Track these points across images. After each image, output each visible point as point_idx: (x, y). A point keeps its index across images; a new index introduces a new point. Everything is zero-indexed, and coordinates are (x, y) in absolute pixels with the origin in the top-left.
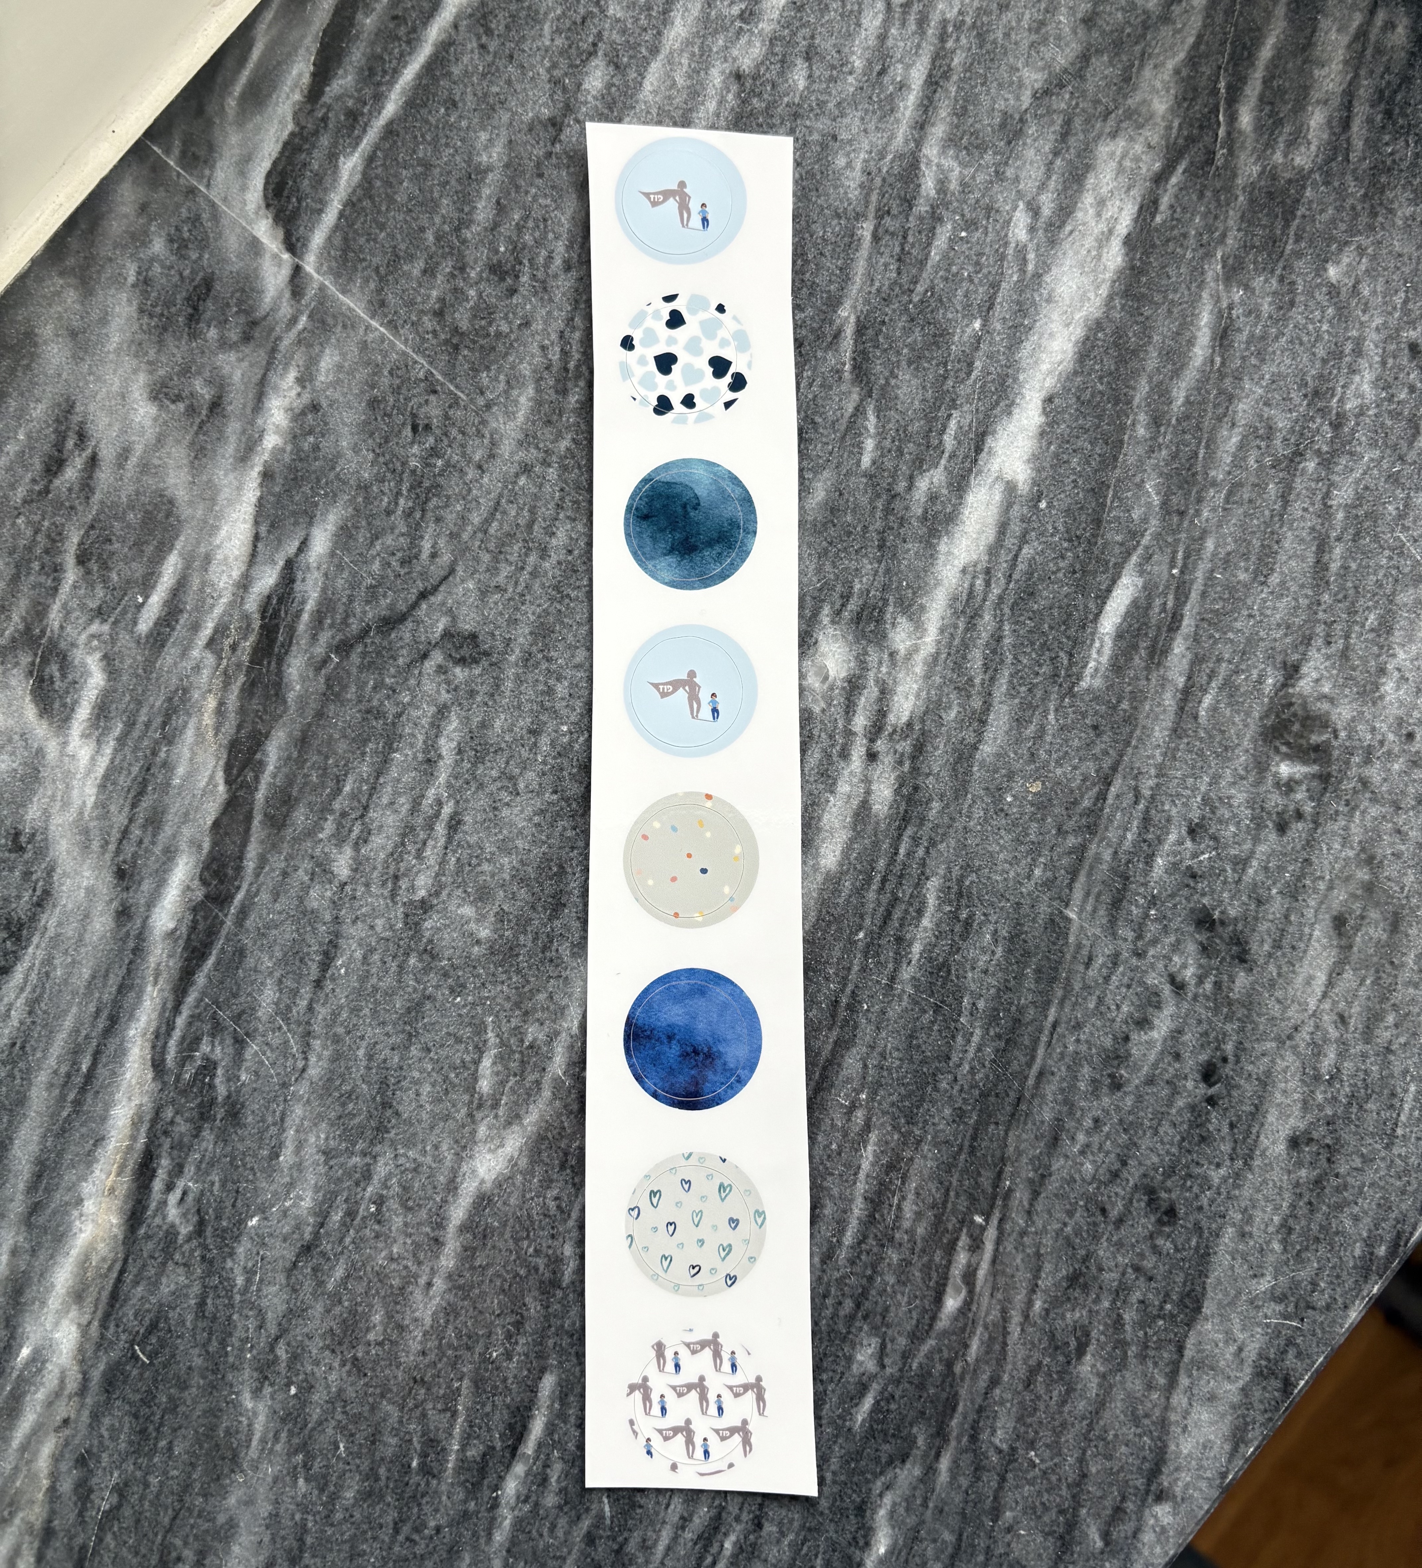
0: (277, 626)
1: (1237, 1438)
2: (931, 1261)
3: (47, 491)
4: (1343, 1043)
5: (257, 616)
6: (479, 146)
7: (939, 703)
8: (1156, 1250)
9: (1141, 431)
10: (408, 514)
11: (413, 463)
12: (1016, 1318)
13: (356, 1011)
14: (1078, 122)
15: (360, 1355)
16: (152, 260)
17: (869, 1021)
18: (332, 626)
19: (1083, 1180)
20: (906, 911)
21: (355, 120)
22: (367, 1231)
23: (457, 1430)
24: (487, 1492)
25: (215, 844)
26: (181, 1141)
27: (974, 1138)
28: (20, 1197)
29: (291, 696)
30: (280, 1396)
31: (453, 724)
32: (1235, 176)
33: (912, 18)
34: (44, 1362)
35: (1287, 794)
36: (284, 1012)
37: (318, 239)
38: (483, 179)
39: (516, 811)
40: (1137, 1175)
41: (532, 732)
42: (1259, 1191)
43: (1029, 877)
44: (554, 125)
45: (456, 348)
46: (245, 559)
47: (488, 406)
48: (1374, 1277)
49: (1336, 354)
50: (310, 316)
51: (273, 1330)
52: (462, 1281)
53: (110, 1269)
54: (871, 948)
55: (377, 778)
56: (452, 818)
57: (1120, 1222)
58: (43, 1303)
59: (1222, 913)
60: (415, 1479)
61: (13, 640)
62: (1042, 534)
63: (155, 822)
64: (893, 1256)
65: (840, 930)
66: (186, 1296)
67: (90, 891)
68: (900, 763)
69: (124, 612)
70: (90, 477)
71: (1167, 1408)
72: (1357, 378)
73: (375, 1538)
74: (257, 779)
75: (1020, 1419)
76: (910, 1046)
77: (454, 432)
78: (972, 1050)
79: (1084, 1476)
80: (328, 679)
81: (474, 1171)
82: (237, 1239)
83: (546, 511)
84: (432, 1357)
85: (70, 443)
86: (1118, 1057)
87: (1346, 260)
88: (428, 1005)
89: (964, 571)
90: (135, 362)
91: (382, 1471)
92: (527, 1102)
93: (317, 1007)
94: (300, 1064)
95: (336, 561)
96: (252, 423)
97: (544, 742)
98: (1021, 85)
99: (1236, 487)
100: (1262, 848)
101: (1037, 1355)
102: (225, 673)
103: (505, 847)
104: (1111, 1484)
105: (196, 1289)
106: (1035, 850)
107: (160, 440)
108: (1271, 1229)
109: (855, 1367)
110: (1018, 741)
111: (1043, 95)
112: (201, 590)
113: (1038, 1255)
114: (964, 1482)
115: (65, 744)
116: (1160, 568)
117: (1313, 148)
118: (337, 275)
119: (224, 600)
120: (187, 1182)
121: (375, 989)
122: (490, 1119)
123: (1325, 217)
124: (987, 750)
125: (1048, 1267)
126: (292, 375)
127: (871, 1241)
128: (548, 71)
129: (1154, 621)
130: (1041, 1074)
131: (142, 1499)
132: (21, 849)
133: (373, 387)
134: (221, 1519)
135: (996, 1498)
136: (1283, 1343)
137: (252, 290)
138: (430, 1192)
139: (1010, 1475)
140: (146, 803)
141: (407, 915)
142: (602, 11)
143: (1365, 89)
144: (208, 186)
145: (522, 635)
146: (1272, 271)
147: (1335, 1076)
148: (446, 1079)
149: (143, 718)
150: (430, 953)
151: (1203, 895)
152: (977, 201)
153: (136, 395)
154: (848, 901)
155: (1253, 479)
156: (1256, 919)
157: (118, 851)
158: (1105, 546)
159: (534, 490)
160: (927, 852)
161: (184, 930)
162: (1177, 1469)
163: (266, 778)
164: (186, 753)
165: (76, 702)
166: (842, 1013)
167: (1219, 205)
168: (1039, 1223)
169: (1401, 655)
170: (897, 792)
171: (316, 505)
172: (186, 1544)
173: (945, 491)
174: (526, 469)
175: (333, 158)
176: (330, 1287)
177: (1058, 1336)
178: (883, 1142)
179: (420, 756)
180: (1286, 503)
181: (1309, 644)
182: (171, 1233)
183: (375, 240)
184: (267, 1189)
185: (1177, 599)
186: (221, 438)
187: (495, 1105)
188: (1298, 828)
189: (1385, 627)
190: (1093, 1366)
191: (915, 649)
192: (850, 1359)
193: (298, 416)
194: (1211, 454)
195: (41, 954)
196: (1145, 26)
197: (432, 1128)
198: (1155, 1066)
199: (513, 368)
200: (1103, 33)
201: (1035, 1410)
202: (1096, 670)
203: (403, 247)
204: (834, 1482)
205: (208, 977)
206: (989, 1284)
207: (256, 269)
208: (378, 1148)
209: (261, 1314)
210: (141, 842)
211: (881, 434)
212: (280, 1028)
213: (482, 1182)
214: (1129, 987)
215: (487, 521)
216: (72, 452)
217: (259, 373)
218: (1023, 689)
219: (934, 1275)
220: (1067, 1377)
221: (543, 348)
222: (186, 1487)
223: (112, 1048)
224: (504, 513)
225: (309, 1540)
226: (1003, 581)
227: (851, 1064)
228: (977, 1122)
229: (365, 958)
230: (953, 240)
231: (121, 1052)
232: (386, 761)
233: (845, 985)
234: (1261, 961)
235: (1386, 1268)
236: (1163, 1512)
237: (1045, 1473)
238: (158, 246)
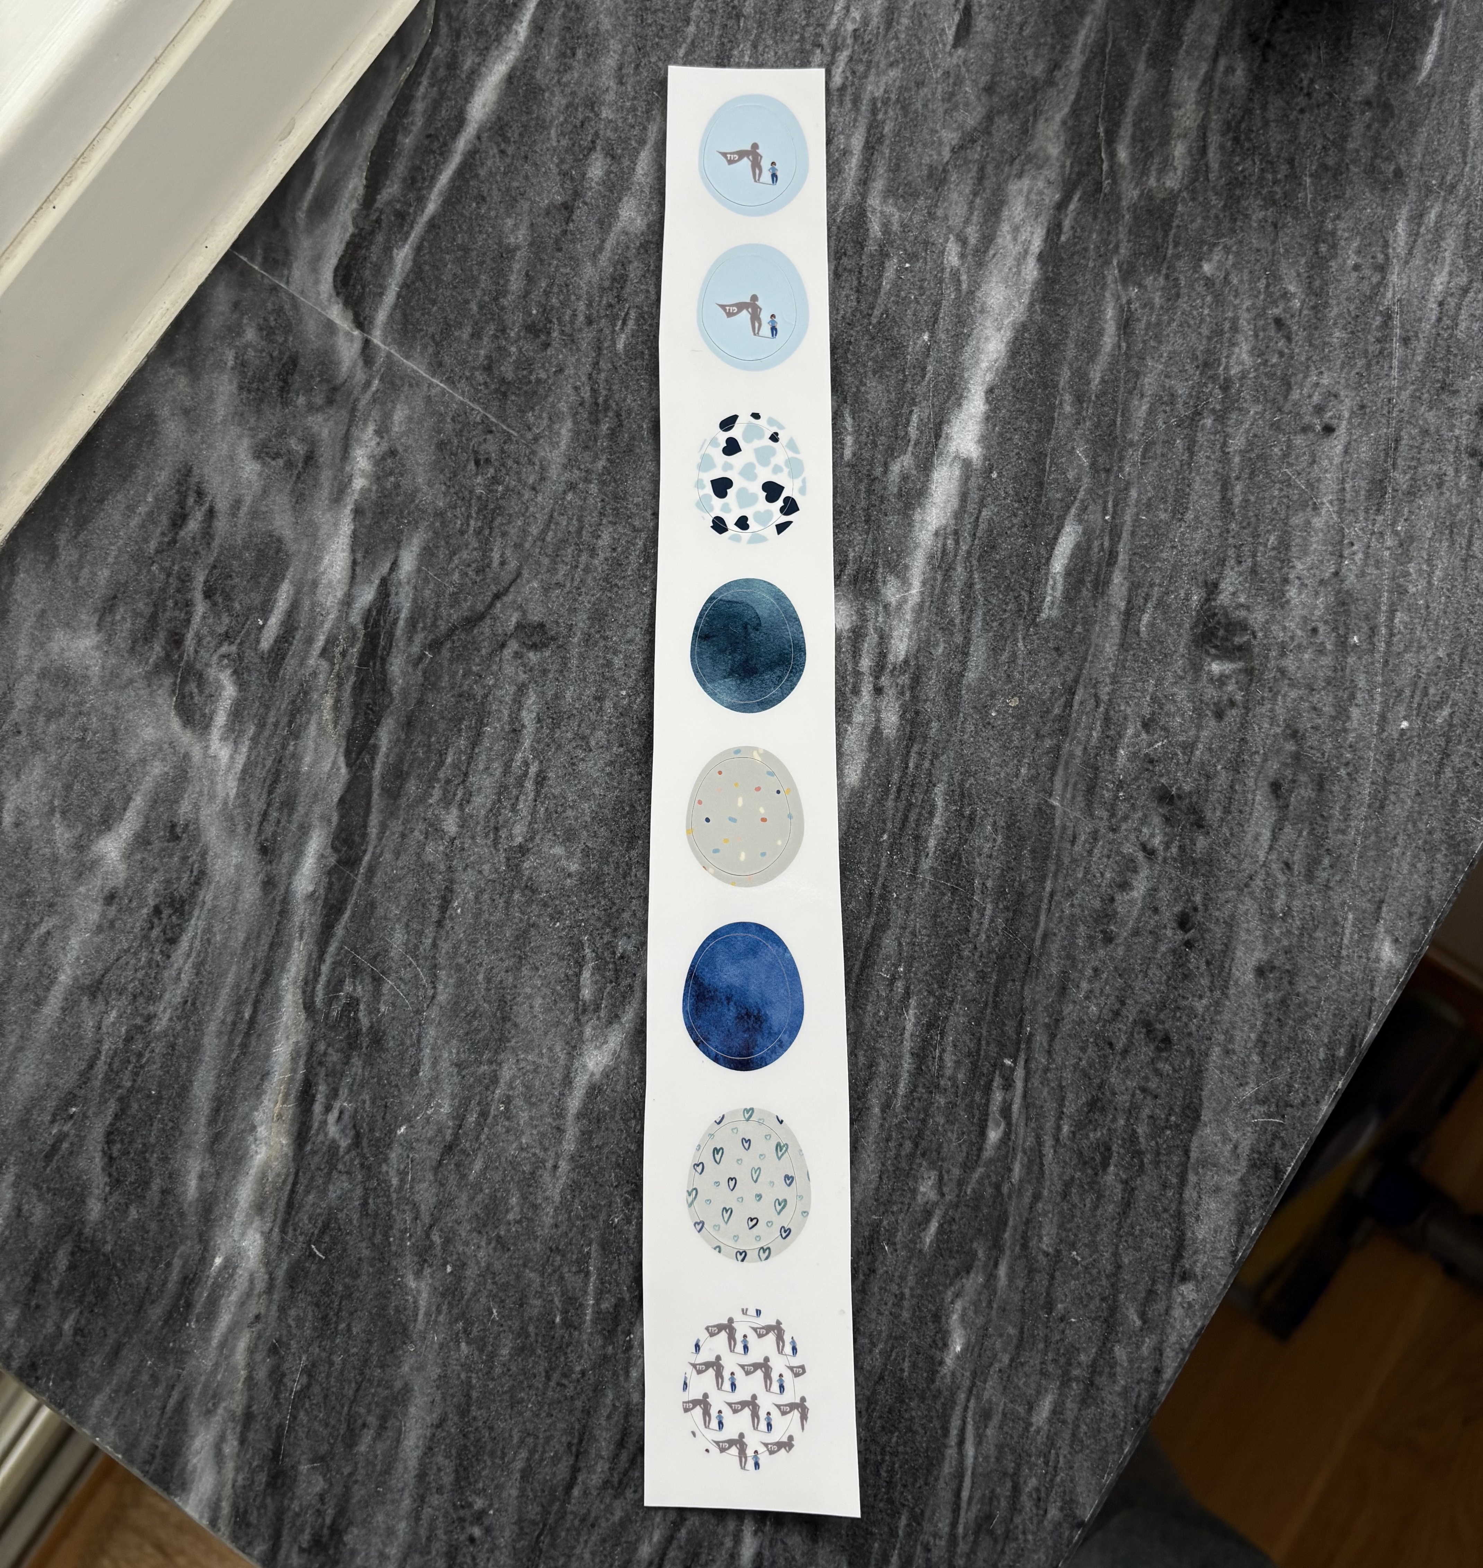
0: (379, 633)
1: (1242, 1222)
2: (972, 1101)
3: (174, 541)
4: (1290, 885)
5: (360, 626)
6: (507, 230)
7: (928, 641)
8: (1158, 1073)
9: (1068, 408)
10: (478, 532)
11: (479, 491)
12: (1048, 1141)
13: (473, 943)
14: (990, 169)
15: (502, 1233)
16: (246, 346)
17: (899, 907)
18: (424, 629)
19: (1090, 1020)
20: (920, 814)
21: (404, 219)
22: (499, 1128)
23: (591, 1287)
24: (622, 1337)
25: (342, 817)
26: (334, 1069)
27: (996, 995)
28: (202, 1129)
29: (395, 689)
30: (439, 1275)
31: (532, 699)
32: (1119, 199)
33: (848, 99)
34: (235, 1268)
35: (1220, 687)
36: (412, 950)
37: (381, 316)
38: (513, 257)
39: (590, 764)
40: (1134, 1011)
41: (599, 699)
42: (1236, 1014)
43: (1017, 776)
44: (566, 208)
45: (505, 394)
46: (347, 581)
47: (536, 439)
48: (1338, 1075)
49: (1218, 332)
50: (381, 380)
51: (427, 1220)
52: (582, 1161)
53: (284, 1182)
54: (895, 846)
55: (473, 749)
56: (538, 776)
57: (1125, 1052)
58: (230, 1217)
59: (1179, 789)
60: (559, 1332)
61: (157, 666)
62: (996, 499)
63: (289, 804)
64: (941, 1100)
65: (867, 834)
66: (351, 1198)
67: (239, 867)
68: (902, 693)
69: (248, 634)
70: (210, 527)
71: (1181, 1202)
72: (1237, 350)
73: (530, 1387)
74: (373, 760)
75: (1061, 1226)
76: (935, 923)
77: (510, 463)
78: (986, 921)
79: (1119, 1267)
80: (425, 672)
81: (584, 1066)
82: (389, 1146)
83: (591, 519)
84: (564, 1228)
85: (191, 501)
86: (1107, 915)
87: (1216, 258)
88: (533, 932)
89: (936, 534)
90: (238, 430)
91: (531, 1329)
92: (623, 1003)
93: (440, 943)
94: (430, 992)
95: (422, 575)
96: (342, 470)
97: (608, 705)
98: (941, 143)
99: (1149, 446)
100: (1205, 733)
101: (1069, 1171)
102: (338, 675)
103: (584, 794)
104: (1142, 1271)
105: (359, 1192)
106: (1019, 754)
107: (265, 491)
108: (1250, 1045)
109: (919, 1197)
110: (996, 666)
111: (958, 150)
112: (312, 610)
113: (1061, 1087)
114: (1021, 1284)
115: (207, 747)
116: (1094, 516)
117: (1179, 173)
118: (401, 344)
119: (332, 616)
120: (343, 1103)
121: (488, 923)
122: (594, 1021)
123: (1195, 226)
124: (971, 676)
125: (1070, 1096)
126: (371, 428)
127: (921, 1089)
128: (557, 166)
129: (1095, 559)
130: (1045, 936)
131: (328, 1376)
132: (176, 838)
133: (439, 432)
134: (398, 1385)
135: (1048, 1294)
136: (1269, 1137)
137: (331, 362)
138: (549, 1089)
139: (1058, 1273)
140: (280, 789)
141: (508, 859)
142: (597, 115)
143: (1215, 125)
144: (288, 283)
145: (581, 621)
146: (1159, 271)
147: (1287, 913)
148: (554, 992)
149: (271, 720)
150: (531, 889)
151: (1161, 776)
152: (916, 237)
153: (242, 456)
154: (871, 810)
155: (1163, 437)
156: (1207, 791)
157: (260, 832)
158: (1048, 502)
159: (580, 503)
160: (932, 763)
161: (322, 891)
162: (1195, 1253)
163: (380, 759)
164: (311, 744)
165: (213, 712)
166: (877, 903)
167: (1110, 223)
168: (1059, 1061)
169: (1299, 566)
170: (902, 717)
171: (402, 532)
172: (369, 1411)
173: (914, 472)
174: (572, 486)
175: (388, 251)
176: (472, 1177)
177: (1085, 1153)
178: (921, 1005)
179: (507, 728)
180: (1192, 454)
181: (1224, 565)
182: (333, 1148)
183: (429, 314)
184: (411, 1102)
185: (1111, 539)
186: (316, 485)
187: (597, 1008)
188: (1233, 714)
189: (1284, 545)
190: (1117, 1175)
191: (904, 600)
192: (914, 1191)
193: (379, 461)
194: (1127, 421)
195: (201, 924)
196: (1035, 90)
197: (546, 1034)
198: (1138, 920)
199: (553, 406)
200: (1002, 98)
201: (1073, 1216)
202: (1053, 603)
203: (452, 317)
204: (912, 1296)
205: (346, 928)
206: (1023, 1116)
207: (332, 346)
208: (502, 1056)
209: (415, 1207)
210: (279, 822)
211: (858, 431)
212: (410, 964)
213: (592, 1074)
214: (1109, 857)
215: (544, 532)
216: (192, 508)
217: (342, 429)
218: (995, 624)
219: (977, 1112)
220: (1096, 1187)
221: (576, 389)
222: (366, 1362)
223: (268, 996)
224: (557, 524)
225: (474, 1394)
226: (969, 539)
227: (888, 943)
228: (998, 981)
229: (476, 897)
230: (900, 271)
231: (277, 999)
232: (479, 734)
233: (876, 879)
234: (1216, 825)
235: (1346, 1067)
236: (1188, 1290)
237: (1086, 1268)
238: (250, 334)
